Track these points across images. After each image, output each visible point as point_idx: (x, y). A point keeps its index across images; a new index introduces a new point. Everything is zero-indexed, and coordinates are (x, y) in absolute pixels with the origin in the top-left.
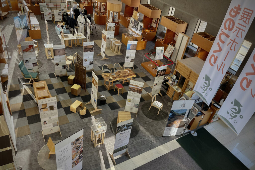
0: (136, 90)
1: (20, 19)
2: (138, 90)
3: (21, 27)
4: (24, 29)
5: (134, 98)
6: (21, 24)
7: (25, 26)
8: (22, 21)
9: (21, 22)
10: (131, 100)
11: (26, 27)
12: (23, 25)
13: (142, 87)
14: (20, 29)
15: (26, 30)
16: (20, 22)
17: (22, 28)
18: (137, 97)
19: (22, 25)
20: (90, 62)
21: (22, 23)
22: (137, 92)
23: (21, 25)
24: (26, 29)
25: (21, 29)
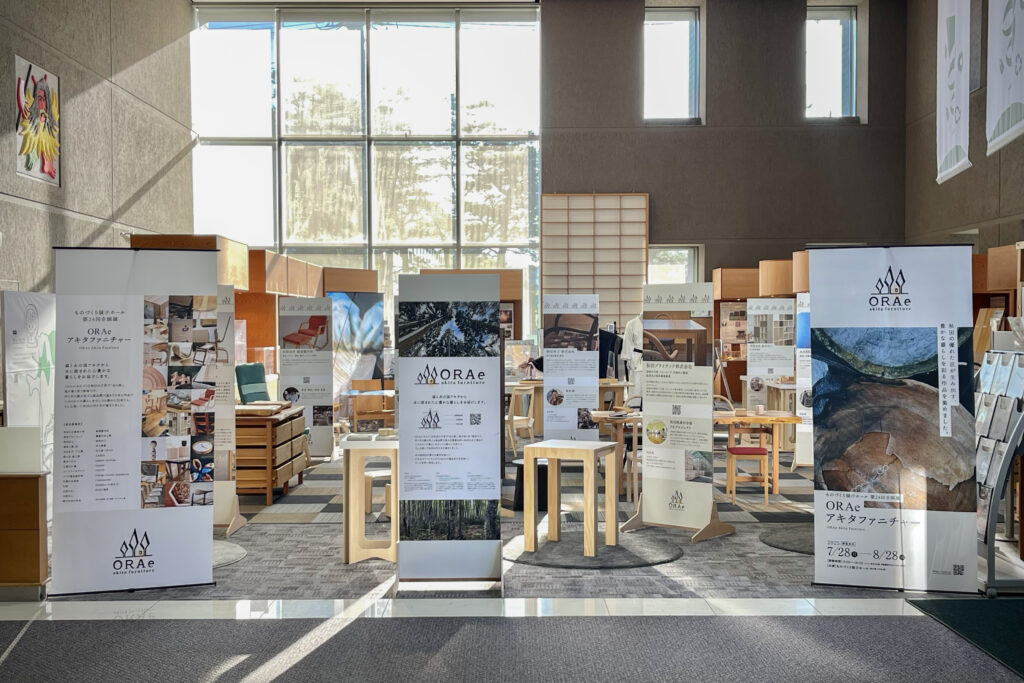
0: (680, 347)
1: (356, 308)
2: (689, 341)
3: (352, 341)
4: (366, 351)
5: (677, 410)
6: (355, 328)
7: (372, 343)
8: (361, 316)
9: (356, 319)
10: (668, 425)
11: (375, 346)
12: (365, 337)
13: (705, 315)
14: (345, 349)
15: (372, 359)
16: (350, 320)
17: (357, 345)
18: (691, 395)
19: (358, 334)
20: (583, 413)
21: (359, 324)
22: (689, 360)
23: (353, 333)
24: (375, 358)
25: (353, 349)
